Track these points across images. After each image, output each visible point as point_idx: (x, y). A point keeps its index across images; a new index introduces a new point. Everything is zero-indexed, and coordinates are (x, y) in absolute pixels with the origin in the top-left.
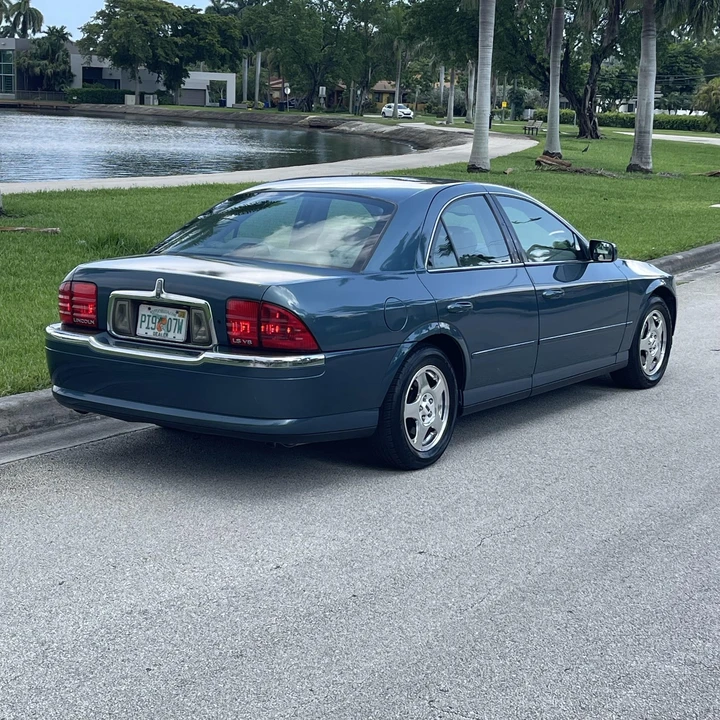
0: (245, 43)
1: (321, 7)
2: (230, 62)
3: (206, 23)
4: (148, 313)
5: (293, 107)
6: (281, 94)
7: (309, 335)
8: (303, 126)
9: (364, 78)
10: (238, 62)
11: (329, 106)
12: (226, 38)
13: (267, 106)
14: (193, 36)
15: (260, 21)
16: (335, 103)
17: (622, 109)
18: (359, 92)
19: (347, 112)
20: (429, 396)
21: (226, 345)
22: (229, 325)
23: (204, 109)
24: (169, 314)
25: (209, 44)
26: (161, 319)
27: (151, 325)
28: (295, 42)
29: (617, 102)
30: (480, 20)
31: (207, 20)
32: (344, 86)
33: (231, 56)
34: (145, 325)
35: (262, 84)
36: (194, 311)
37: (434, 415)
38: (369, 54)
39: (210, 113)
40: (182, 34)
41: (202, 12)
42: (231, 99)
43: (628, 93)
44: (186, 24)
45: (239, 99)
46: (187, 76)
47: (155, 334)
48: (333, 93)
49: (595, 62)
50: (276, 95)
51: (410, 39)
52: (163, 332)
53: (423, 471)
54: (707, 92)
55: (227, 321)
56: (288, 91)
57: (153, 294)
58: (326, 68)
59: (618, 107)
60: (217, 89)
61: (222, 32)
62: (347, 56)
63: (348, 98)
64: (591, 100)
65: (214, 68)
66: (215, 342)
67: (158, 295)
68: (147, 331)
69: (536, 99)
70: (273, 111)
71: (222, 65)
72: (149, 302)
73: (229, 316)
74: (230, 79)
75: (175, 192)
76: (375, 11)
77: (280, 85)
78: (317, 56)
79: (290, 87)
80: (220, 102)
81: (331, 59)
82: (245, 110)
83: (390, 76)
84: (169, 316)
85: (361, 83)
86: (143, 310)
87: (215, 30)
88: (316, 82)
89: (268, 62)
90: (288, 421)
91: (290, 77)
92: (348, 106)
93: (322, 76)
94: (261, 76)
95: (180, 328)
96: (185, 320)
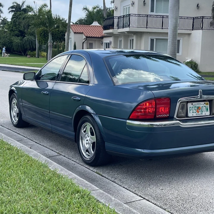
27: (194, 111)
67: (201, 97)
68: (193, 114)
95: (207, 109)
96: (209, 106)
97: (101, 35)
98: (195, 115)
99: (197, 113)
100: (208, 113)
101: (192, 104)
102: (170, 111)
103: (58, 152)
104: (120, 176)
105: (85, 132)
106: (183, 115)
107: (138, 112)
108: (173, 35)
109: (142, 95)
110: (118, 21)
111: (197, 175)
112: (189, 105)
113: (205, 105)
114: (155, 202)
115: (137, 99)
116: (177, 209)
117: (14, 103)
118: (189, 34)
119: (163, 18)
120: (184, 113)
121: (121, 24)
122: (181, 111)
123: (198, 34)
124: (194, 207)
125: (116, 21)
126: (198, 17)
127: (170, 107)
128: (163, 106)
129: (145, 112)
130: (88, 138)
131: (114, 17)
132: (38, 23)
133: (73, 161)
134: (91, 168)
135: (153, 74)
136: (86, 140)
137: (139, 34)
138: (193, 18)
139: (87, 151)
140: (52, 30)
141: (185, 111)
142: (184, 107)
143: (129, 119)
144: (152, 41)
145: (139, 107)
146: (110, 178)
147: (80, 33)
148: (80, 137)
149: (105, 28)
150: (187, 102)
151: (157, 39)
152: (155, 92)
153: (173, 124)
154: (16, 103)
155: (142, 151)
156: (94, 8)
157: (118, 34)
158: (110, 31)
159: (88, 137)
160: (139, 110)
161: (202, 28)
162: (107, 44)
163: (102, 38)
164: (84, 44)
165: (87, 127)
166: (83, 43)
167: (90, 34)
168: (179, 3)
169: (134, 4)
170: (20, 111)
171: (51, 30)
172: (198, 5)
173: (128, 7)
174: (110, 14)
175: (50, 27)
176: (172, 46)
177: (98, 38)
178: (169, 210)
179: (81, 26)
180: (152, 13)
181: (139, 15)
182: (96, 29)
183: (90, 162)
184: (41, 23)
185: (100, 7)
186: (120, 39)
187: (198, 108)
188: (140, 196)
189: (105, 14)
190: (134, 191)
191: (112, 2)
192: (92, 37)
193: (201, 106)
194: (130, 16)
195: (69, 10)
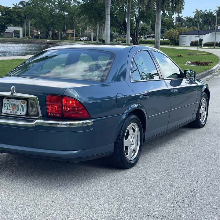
0: (25, 18)
1: (50, 6)
2: (21, 24)
3: (12, 12)
4: (7, 102)
5: (41, 38)
6: (37, 34)
7: (86, 111)
8: (44, 44)
9: (64, 29)
10: (23, 24)
11: (52, 38)
12: (19, 16)
13: (33, 38)
14: (8, 16)
15: (30, 11)
16: (54, 37)
17: (143, 38)
18: (62, 33)
19: (58, 39)
20: (133, 136)
21: (46, 116)
22: (47, 107)
23: (12, 39)
24: (18, 102)
25: (14, 18)
26: (14, 105)
27: (9, 108)
28: (41, 17)
29: (141, 36)
30: (106, 6)
31: (13, 11)
32: (57, 32)
33: (21, 22)
34: (6, 108)
35: (31, 31)
36: (30, 101)
37: (135, 144)
38: (65, 21)
39: (15, 40)
40: (5, 15)
41: (11, 8)
42: (21, 36)
43: (145, 34)
44: (6, 12)
45: (24, 35)
46: (7, 28)
47: (11, 112)
48: (54, 34)
49: (137, 23)
50: (35, 34)
51: (79, 15)
52: (15, 111)
53: (131, 169)
54: (169, 33)
55: (46, 105)
56: (39, 33)
57: (9, 93)
58: (51, 26)
59: (141, 38)
60: (17, 33)
61: (18, 14)
62: (58, 22)
63: (58, 35)
64: (136, 34)
65: (15, 26)
66: (41, 115)
67: (12, 94)
68: (7, 111)
69: (117, 35)
70: (35, 39)
71: (18, 25)
72: (8, 97)
73: (47, 103)
74: (21, 29)
75: (7, 61)
76: (66, 8)
77: (37, 31)
78: (48, 22)
79: (40, 32)
80: (18, 36)
81: (53, 23)
82: (26, 39)
83: (72, 28)
84: (17, 104)
85: (63, 30)
86: (5, 101)
87: (15, 14)
88: (48, 30)
89: (33, 24)
90: (76, 151)
91: (40, 28)
92: (58, 37)
93: (50, 28)
94: (31, 28)
95: (23, 109)
96: (25, 105)
98: (9, 112)
99: (11, 110)
100: (24, 113)
101: (8, 100)
113: (22, 104)
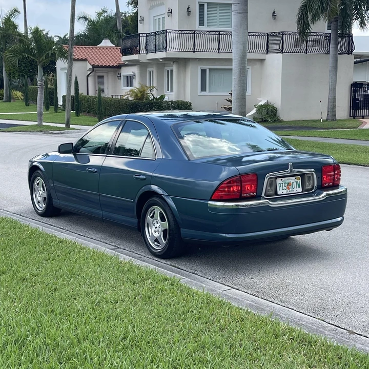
4: (281, 182)
21: (320, 188)
27: (284, 188)
34: (281, 188)
47: (287, 191)
52: (290, 190)
68: (283, 191)
72: (281, 177)
95: (299, 185)
96: (300, 181)
97: (118, 62)
98: (285, 192)
99: (287, 190)
100: (300, 190)
101: (282, 180)
102: (257, 189)
103: (114, 244)
104: (200, 268)
105: (152, 217)
106: (271, 192)
107: (222, 192)
108: (241, 69)
109: (224, 171)
110: (147, 42)
111: (289, 263)
112: (279, 181)
113: (296, 181)
114: (246, 291)
115: (219, 177)
116: (271, 295)
117: (38, 184)
118: (262, 60)
119: (219, 35)
120: (272, 191)
121: (152, 47)
122: (269, 188)
123: (275, 61)
124: (289, 293)
125: (143, 40)
126: (274, 33)
127: (257, 185)
128: (248, 183)
129: (229, 191)
130: (157, 225)
131: (140, 35)
132: (20, 50)
133: (137, 254)
134: (164, 261)
135: (225, 142)
136: (154, 227)
137: (182, 62)
138: (268, 34)
139: (156, 240)
140: (43, 60)
141: (273, 188)
142: (272, 183)
143: (211, 200)
144: (203, 72)
145: (222, 185)
146: (189, 270)
147: (82, 60)
148: (146, 224)
149: (125, 52)
150: (276, 178)
151: (210, 69)
152: (240, 168)
153: (259, 204)
154: (41, 183)
155: (227, 235)
156: (100, 14)
157: (148, 61)
158: (134, 57)
159: (158, 223)
160: (222, 189)
161: (282, 51)
162: (127, 77)
163: (119, 67)
164: (89, 78)
165: (156, 212)
166: (88, 76)
167: (98, 60)
168: (247, 20)
169: (171, 13)
170: (49, 194)
171: (41, 60)
172: (274, 13)
173: (161, 17)
174: (126, 24)
175: (40, 56)
176: (239, 85)
177: (113, 67)
178: (262, 297)
179: (82, 48)
180: (202, 28)
181: (181, 32)
182: (108, 52)
183: (160, 254)
184: (24, 50)
185: (109, 11)
186: (149, 69)
187: (289, 184)
188: (228, 286)
189: (120, 26)
190: (220, 281)
191: (129, 3)
192: (102, 67)
193: (292, 181)
194: (166, 33)
195: (71, 28)
